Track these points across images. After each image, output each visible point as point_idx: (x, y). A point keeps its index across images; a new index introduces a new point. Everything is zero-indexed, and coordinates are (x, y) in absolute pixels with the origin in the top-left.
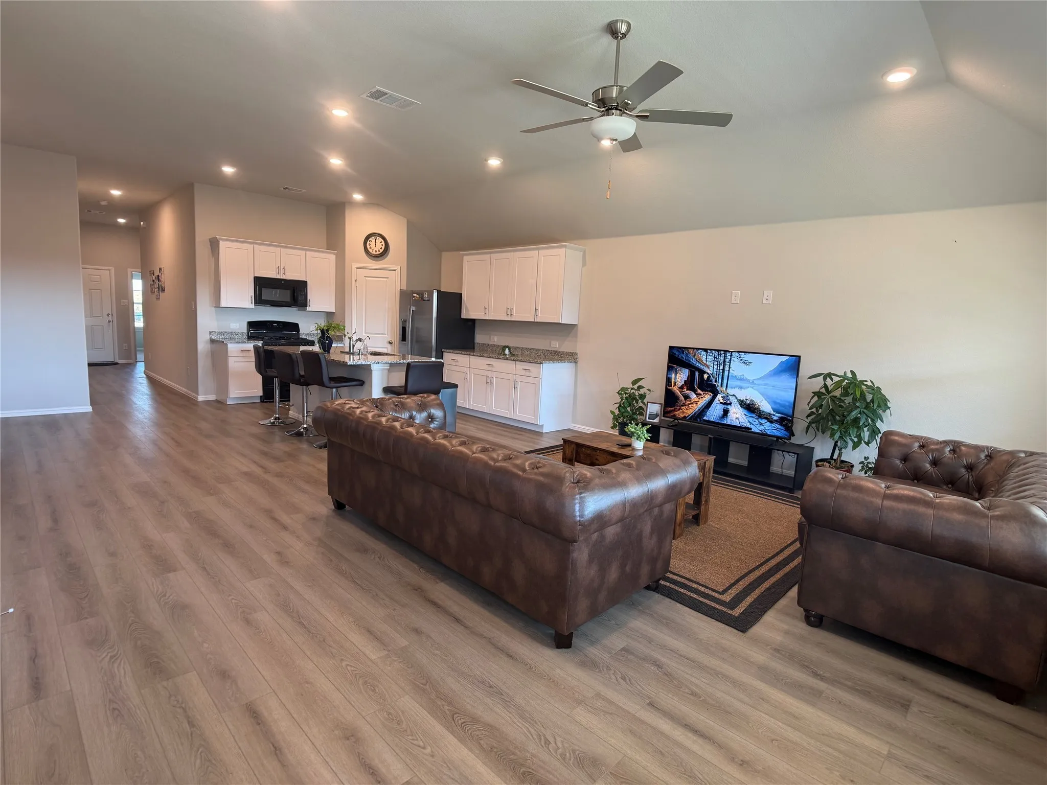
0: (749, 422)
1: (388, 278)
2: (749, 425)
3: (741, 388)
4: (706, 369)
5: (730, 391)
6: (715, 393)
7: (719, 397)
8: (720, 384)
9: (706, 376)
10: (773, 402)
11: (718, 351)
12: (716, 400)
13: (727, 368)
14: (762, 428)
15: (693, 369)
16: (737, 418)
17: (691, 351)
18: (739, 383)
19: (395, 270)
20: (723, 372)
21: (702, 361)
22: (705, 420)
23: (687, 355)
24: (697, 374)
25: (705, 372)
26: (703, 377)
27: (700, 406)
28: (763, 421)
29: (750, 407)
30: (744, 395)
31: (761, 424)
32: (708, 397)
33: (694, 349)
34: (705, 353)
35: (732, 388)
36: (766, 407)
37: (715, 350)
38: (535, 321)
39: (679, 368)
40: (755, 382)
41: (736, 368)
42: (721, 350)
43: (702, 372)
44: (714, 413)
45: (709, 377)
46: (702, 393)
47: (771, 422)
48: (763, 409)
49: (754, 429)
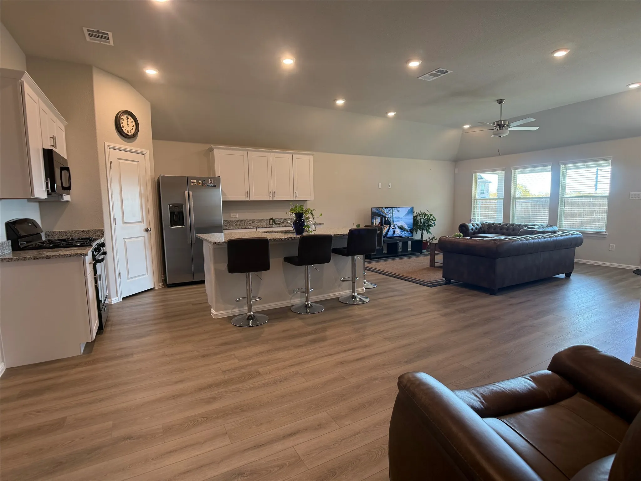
0: (402, 234)
1: (138, 162)
2: (402, 235)
3: (398, 221)
4: (386, 216)
5: (395, 223)
6: (390, 225)
7: (392, 226)
8: (391, 221)
9: (386, 219)
10: (408, 225)
11: (390, 208)
12: (391, 228)
13: (393, 214)
14: (405, 235)
15: (382, 217)
16: (398, 233)
17: (380, 209)
18: (397, 220)
19: (144, 154)
20: (392, 216)
21: (385, 213)
22: (388, 237)
23: (379, 211)
24: (383, 218)
25: (386, 217)
26: (385, 219)
27: (385, 232)
28: (405, 232)
29: (401, 228)
30: (399, 224)
31: (405, 233)
32: (388, 227)
33: (381, 208)
34: (385, 209)
35: (395, 222)
36: (406, 227)
37: (389, 208)
38: (295, 200)
39: (376, 217)
40: (402, 218)
41: (396, 214)
42: (391, 207)
43: (385, 217)
44: (390, 234)
45: (388, 219)
46: (386, 226)
47: (408, 232)
48: (405, 228)
49: (403, 236)
